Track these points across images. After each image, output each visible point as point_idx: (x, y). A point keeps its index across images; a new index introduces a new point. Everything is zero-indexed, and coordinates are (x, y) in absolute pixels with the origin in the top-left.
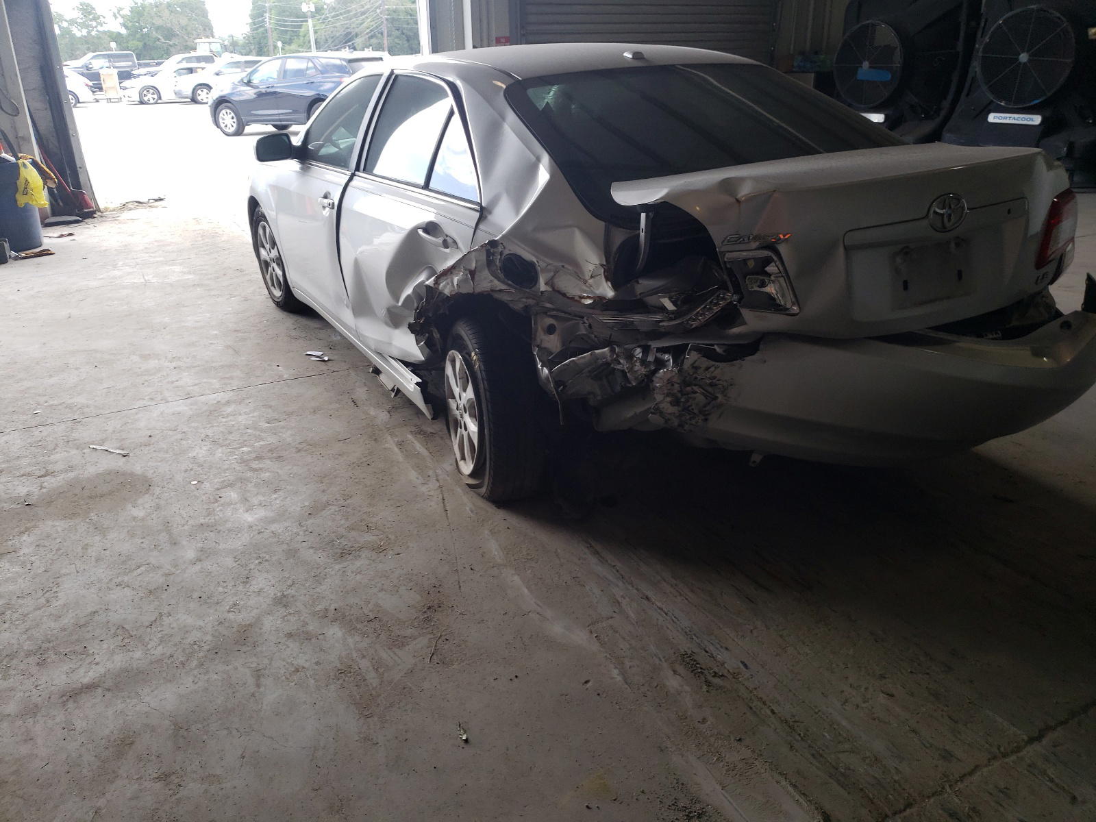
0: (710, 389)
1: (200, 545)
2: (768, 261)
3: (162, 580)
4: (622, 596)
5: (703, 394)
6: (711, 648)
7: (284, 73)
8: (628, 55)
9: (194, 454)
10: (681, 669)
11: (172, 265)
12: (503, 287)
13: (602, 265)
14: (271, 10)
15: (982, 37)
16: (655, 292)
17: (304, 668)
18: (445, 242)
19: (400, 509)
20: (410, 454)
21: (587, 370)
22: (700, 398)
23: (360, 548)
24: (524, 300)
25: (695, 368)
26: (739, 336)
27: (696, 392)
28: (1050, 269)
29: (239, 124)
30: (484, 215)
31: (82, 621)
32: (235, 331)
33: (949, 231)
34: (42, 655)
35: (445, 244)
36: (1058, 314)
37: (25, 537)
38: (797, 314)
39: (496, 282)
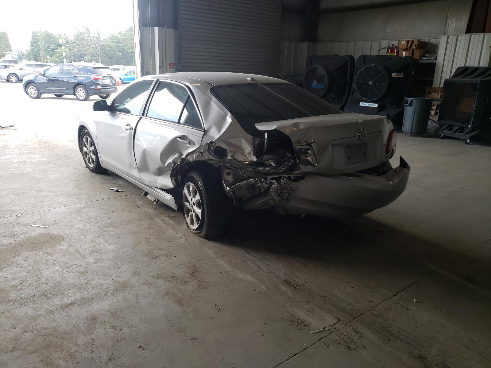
0: (289, 191)
1: (95, 257)
2: (308, 149)
3: (84, 269)
4: (260, 265)
5: (287, 193)
6: (294, 278)
7: (62, 72)
8: (249, 79)
9: (78, 226)
10: (285, 284)
11: (34, 154)
12: (213, 158)
13: (252, 150)
14: (42, 40)
15: (356, 74)
16: (268, 160)
17: (152, 293)
18: (189, 142)
19: (170, 242)
20: (168, 224)
21: (244, 187)
22: (286, 194)
23: (160, 256)
24: (219, 163)
25: (285, 184)
26: (298, 174)
27: (285, 192)
28: (390, 154)
29: (38, 93)
30: (206, 133)
31: (57, 284)
32: (76, 181)
33: (362, 141)
34: (46, 295)
35: (190, 143)
36: (392, 169)
37: (17, 258)
38: (316, 167)
39: (211, 156)
